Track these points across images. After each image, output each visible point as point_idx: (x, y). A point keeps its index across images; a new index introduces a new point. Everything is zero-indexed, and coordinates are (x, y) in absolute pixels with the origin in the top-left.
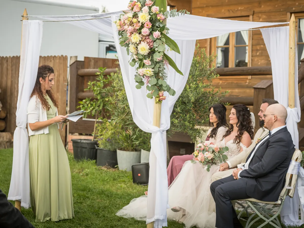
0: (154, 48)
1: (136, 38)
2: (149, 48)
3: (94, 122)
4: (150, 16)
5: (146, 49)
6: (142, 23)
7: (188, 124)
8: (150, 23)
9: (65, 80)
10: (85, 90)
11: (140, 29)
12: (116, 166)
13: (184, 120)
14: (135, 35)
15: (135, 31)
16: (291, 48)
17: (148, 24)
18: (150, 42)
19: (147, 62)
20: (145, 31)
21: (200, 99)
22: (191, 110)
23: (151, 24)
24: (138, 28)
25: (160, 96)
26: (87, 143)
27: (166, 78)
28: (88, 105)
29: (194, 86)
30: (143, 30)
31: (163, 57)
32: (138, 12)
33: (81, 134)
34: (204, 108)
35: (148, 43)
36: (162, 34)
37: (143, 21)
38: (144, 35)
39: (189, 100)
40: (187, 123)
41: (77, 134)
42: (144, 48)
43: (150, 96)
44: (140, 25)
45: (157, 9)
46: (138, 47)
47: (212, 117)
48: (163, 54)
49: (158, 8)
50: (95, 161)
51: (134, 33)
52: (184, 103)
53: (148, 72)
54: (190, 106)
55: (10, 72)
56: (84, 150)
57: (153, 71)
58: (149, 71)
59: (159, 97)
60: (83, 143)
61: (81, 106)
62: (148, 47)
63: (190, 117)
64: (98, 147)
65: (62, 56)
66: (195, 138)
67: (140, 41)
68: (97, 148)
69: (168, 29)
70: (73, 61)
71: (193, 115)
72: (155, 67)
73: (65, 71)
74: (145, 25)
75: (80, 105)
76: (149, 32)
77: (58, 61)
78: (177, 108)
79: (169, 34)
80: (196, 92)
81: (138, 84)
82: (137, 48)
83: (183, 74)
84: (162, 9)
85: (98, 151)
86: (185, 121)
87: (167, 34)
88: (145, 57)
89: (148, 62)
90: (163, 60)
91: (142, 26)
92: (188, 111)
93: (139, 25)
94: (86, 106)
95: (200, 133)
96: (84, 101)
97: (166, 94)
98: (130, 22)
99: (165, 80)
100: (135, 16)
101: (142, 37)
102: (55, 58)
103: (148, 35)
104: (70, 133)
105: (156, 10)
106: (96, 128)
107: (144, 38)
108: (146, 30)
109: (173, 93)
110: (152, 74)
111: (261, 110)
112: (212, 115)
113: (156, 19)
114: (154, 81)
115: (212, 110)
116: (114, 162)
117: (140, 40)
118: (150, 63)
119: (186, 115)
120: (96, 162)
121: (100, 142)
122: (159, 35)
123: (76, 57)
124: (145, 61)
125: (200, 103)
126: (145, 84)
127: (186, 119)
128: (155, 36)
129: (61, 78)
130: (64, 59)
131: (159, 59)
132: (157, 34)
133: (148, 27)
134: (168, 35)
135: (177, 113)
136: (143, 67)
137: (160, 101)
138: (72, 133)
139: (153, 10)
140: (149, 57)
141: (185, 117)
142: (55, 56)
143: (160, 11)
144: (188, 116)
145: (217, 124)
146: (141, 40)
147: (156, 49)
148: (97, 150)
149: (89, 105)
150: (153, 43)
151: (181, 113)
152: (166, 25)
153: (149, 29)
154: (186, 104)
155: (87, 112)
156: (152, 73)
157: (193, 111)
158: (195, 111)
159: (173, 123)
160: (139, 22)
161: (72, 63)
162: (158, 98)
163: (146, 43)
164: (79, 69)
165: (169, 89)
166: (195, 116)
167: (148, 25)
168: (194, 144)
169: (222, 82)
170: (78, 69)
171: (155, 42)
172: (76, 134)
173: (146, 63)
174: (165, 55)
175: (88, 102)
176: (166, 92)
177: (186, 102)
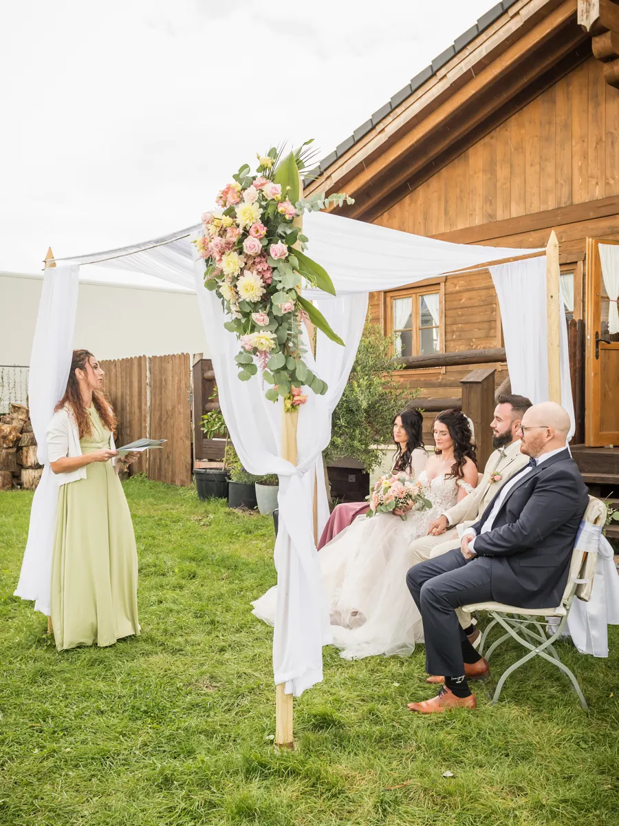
0: (274, 285)
1: (231, 263)
2: (264, 284)
3: (225, 442)
4: (261, 211)
5: (254, 288)
6: (245, 228)
7: (358, 444)
8: (262, 225)
9: (188, 387)
10: (210, 398)
11: (241, 241)
12: (255, 508)
13: (352, 438)
14: (229, 255)
15: (229, 246)
16: (552, 297)
17: (258, 227)
18: (264, 271)
19: (259, 317)
20: (253, 244)
21: (376, 404)
22: (362, 422)
23: (266, 228)
24: (235, 239)
25: (294, 396)
26: (215, 475)
27: (304, 355)
28: (214, 420)
29: (365, 383)
30: (246, 243)
31: (295, 305)
32: (237, 203)
33: (210, 460)
34: (381, 418)
35: (259, 273)
36: (290, 249)
37: (248, 222)
38: (249, 253)
39: (359, 407)
40: (356, 443)
41: (206, 460)
42: (251, 286)
43: (272, 397)
44: (242, 231)
45: (276, 189)
46: (237, 283)
47: (399, 432)
48: (295, 297)
49: (279, 186)
50: (225, 500)
51: (227, 252)
52: (350, 411)
53: (263, 341)
54: (361, 417)
55: (119, 380)
56: (210, 483)
57: (274, 339)
58: (264, 338)
59: (292, 397)
60: (209, 474)
61: (205, 421)
62: (260, 282)
63: (361, 434)
64: (230, 479)
65: (183, 354)
66: (370, 465)
67: (242, 270)
68: (228, 481)
69: (305, 240)
70: (197, 359)
71: (366, 430)
72: (280, 328)
73: (187, 374)
74: (252, 231)
75: (203, 420)
76: (261, 246)
77: (177, 361)
78: (339, 419)
79: (307, 249)
80: (370, 392)
81: (241, 369)
82: (236, 286)
83: (345, 343)
84: (288, 188)
85: (230, 486)
86: (353, 440)
87: (303, 249)
88: (255, 306)
89: (262, 318)
90: (296, 311)
91: (246, 233)
92: (357, 424)
93: (237, 233)
94: (212, 422)
95: (377, 457)
96: (209, 414)
97: (306, 390)
98: (218, 229)
99: (302, 359)
100: (231, 213)
101: (245, 260)
102: (173, 358)
103: (259, 253)
104: (196, 459)
105: (274, 191)
106: (228, 451)
107: (250, 262)
108: (253, 241)
109: (322, 389)
110: (272, 344)
111: (497, 417)
112: (399, 429)
113: (277, 215)
114: (278, 360)
115: (399, 421)
116: (252, 500)
117: (242, 267)
118: (267, 319)
119: (354, 431)
120: (228, 501)
121: (232, 472)
122: (283, 250)
123: (202, 354)
124: (254, 316)
125: (375, 411)
126: (258, 368)
127: (355, 436)
128: (274, 253)
129: (183, 385)
130: (185, 357)
131: (285, 310)
132: (279, 249)
133: (258, 234)
134: (305, 253)
135: (340, 427)
136: (251, 331)
137: (294, 406)
138: (200, 459)
139: (269, 193)
140: (266, 307)
141: (353, 434)
142: (174, 355)
143: (285, 195)
144: (357, 431)
145: (408, 444)
146: (244, 267)
147: (279, 287)
148: (228, 483)
149: (216, 420)
150: (272, 273)
151: (346, 427)
152: (300, 230)
153: (260, 239)
154: (354, 412)
155: (213, 429)
156: (273, 342)
157: (365, 424)
158: (369, 423)
159: (334, 443)
160: (238, 226)
161: (195, 362)
162: (289, 401)
163: (255, 272)
164: (206, 371)
165: (312, 380)
166: (369, 430)
167: (258, 231)
168: (369, 474)
169: (404, 380)
170: (203, 371)
171: (276, 271)
172: (204, 460)
173: (259, 320)
174: (299, 299)
175: (214, 416)
176: (306, 387)
177: (354, 409)
